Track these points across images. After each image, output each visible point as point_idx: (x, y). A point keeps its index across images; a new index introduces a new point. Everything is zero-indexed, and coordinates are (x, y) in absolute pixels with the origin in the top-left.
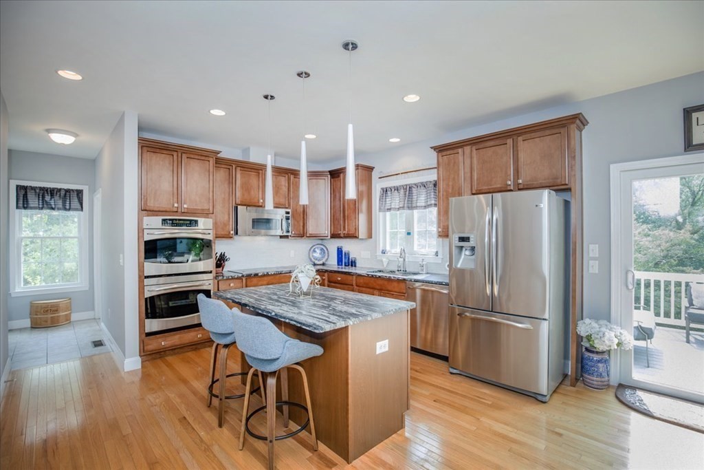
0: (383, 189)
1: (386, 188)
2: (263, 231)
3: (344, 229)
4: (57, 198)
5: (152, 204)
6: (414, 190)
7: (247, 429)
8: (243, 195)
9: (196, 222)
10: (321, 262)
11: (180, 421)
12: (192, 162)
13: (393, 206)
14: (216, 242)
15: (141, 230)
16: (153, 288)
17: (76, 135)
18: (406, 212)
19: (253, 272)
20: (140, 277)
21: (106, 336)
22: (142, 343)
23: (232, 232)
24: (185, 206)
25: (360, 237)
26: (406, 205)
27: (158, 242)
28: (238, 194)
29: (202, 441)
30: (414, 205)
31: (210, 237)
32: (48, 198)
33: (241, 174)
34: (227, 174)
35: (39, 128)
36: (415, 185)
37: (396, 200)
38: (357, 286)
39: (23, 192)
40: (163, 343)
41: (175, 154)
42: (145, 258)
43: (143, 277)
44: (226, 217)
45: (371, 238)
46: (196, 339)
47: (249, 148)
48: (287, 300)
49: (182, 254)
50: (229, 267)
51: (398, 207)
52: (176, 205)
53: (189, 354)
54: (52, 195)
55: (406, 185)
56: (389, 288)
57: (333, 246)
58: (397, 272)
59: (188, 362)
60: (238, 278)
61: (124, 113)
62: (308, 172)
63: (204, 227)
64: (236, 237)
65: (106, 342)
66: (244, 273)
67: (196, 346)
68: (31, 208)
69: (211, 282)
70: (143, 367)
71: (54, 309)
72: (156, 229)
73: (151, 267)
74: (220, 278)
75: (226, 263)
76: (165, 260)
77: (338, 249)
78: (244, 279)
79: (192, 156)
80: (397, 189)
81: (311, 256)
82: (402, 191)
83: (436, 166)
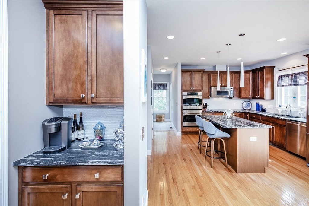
0: (280, 76)
1: (281, 76)
2: (224, 96)
3: (258, 95)
4: (162, 86)
5: (185, 88)
6: (298, 76)
7: (206, 154)
8: (213, 83)
9: (197, 93)
10: (248, 109)
11: (190, 150)
12: (196, 74)
13: (285, 84)
14: (204, 100)
15: (182, 96)
16: (185, 113)
17: (166, 69)
18: (293, 87)
19: (216, 111)
20: (181, 109)
21: (173, 126)
22: (182, 128)
23: (209, 96)
24: (194, 88)
25: (266, 99)
26: (292, 84)
27: (186, 100)
28: (212, 83)
29: (195, 155)
30: (297, 83)
31: (202, 98)
32: (160, 86)
33: (213, 75)
34: (208, 76)
35: (159, 69)
36: (298, 73)
37: (286, 81)
38: (262, 120)
39: (155, 85)
40: (187, 130)
41: (191, 72)
42: (183, 104)
43: (182, 110)
44: (207, 91)
45: (273, 99)
46: (197, 131)
47: (216, 66)
48: (222, 120)
49: (195, 103)
50: (208, 109)
51: (288, 85)
52: (191, 88)
53: (195, 135)
54: (161, 85)
55: (293, 74)
56: (277, 122)
57: (254, 102)
58: (286, 116)
59: (194, 137)
60: (211, 112)
61: (177, 63)
62: (244, 71)
63: (200, 95)
64: (211, 98)
65: (173, 128)
66: (213, 111)
67: (197, 133)
68: (157, 89)
69: (202, 113)
70: (182, 136)
71: (161, 117)
72: (186, 95)
73: (184, 107)
74: (205, 112)
75: (207, 107)
76: (189, 105)
77: (257, 103)
78: (213, 113)
79: (196, 72)
80: (288, 76)
81: (243, 106)
82: (290, 77)
83: (307, 64)
